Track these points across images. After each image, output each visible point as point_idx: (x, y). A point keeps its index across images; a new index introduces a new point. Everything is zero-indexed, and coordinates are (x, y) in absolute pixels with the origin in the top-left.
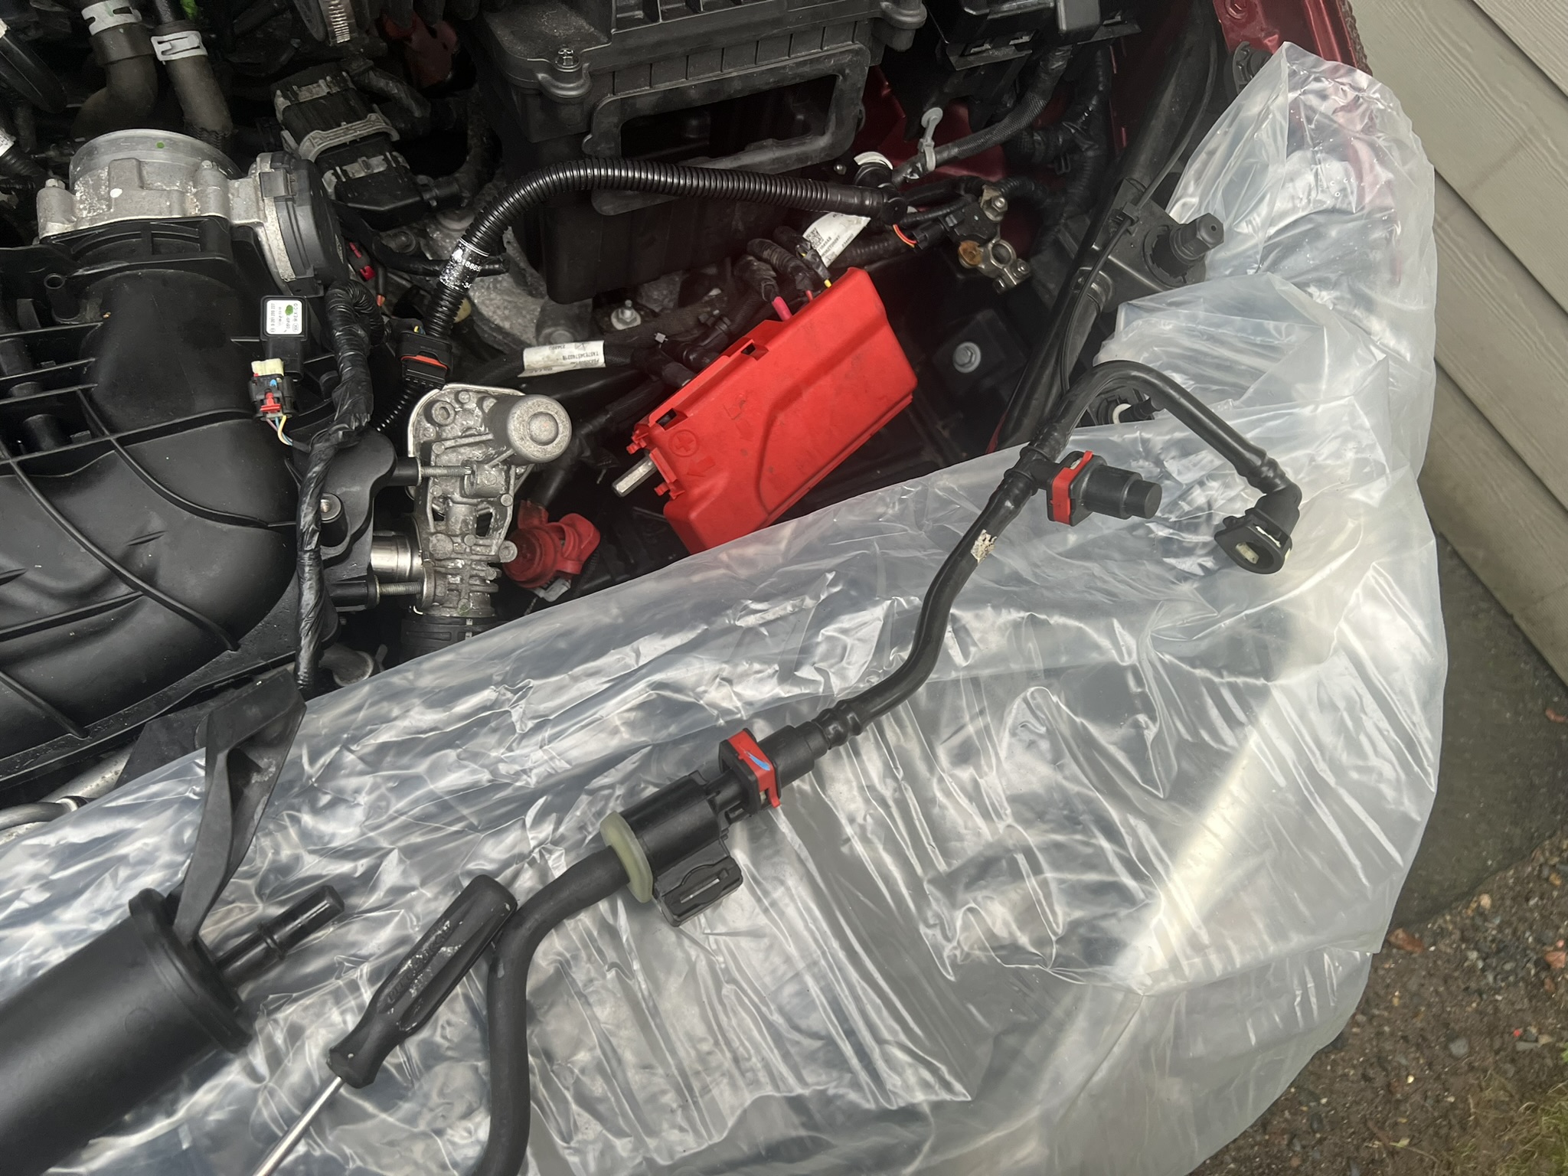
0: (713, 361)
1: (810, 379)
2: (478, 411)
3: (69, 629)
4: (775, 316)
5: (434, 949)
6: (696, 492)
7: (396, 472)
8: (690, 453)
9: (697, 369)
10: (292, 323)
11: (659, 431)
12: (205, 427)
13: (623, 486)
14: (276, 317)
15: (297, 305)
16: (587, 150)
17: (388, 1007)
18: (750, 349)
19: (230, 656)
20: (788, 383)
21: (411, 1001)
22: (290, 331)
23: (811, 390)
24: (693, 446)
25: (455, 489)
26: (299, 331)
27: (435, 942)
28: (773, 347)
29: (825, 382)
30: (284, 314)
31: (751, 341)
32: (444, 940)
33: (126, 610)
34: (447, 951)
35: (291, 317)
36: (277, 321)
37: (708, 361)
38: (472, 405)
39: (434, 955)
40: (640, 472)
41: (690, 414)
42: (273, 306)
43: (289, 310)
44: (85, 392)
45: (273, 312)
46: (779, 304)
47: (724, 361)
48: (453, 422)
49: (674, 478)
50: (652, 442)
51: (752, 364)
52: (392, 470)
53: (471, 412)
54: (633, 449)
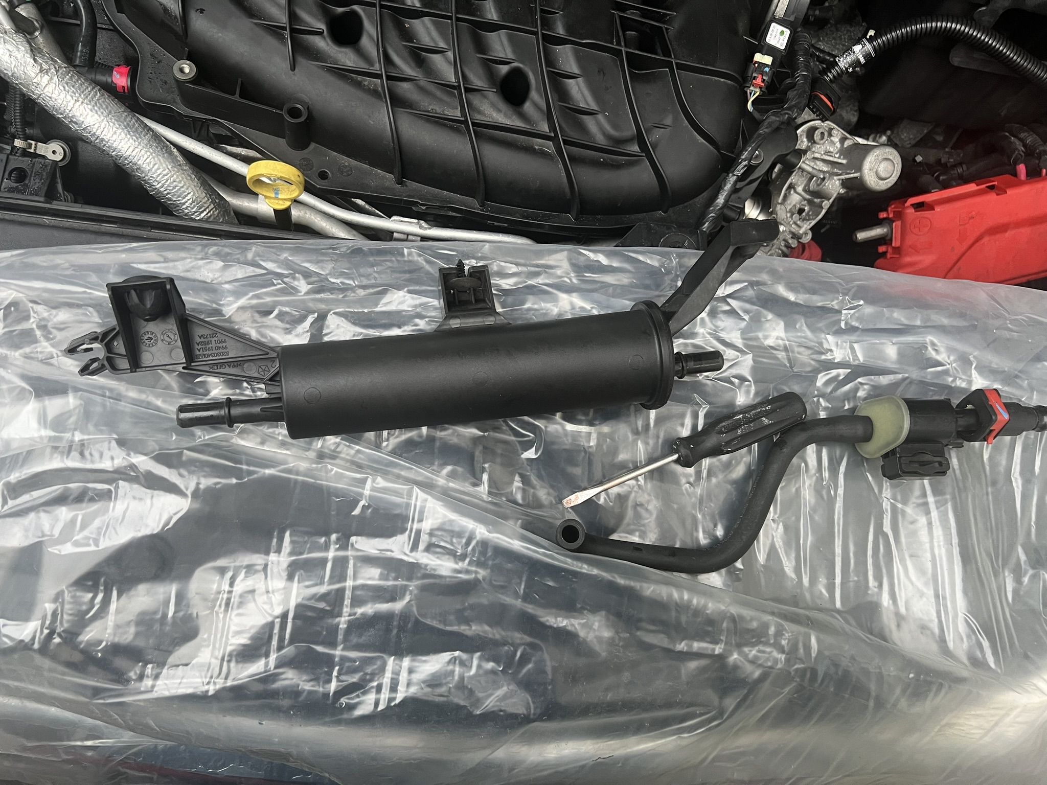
0: (958, 185)
1: (1018, 224)
2: (838, 145)
3: (602, 157)
4: (1015, 174)
5: (758, 417)
6: (908, 259)
7: (788, 157)
8: (920, 233)
9: (945, 186)
10: (781, 41)
11: (911, 211)
12: (717, 78)
13: (862, 236)
14: (774, 34)
15: (787, 32)
16: (976, 16)
17: (721, 433)
18: (992, 188)
19: (660, 214)
20: (1005, 220)
21: (736, 436)
22: (778, 46)
23: (1013, 232)
24: (926, 229)
25: (802, 184)
26: (783, 48)
27: (759, 413)
28: (1010, 192)
29: (1026, 231)
30: (778, 34)
31: (996, 183)
32: (767, 414)
33: (632, 161)
34: (765, 421)
35: (782, 37)
36: (773, 36)
37: (954, 183)
38: (836, 139)
39: (758, 419)
40: (877, 232)
41: (938, 209)
42: (774, 27)
43: (782, 33)
44: (667, 29)
45: (773, 31)
46: (1022, 169)
47: (972, 187)
48: (823, 144)
49: (898, 244)
50: (899, 215)
51: (992, 197)
52: (787, 155)
53: (833, 143)
54: (883, 215)
